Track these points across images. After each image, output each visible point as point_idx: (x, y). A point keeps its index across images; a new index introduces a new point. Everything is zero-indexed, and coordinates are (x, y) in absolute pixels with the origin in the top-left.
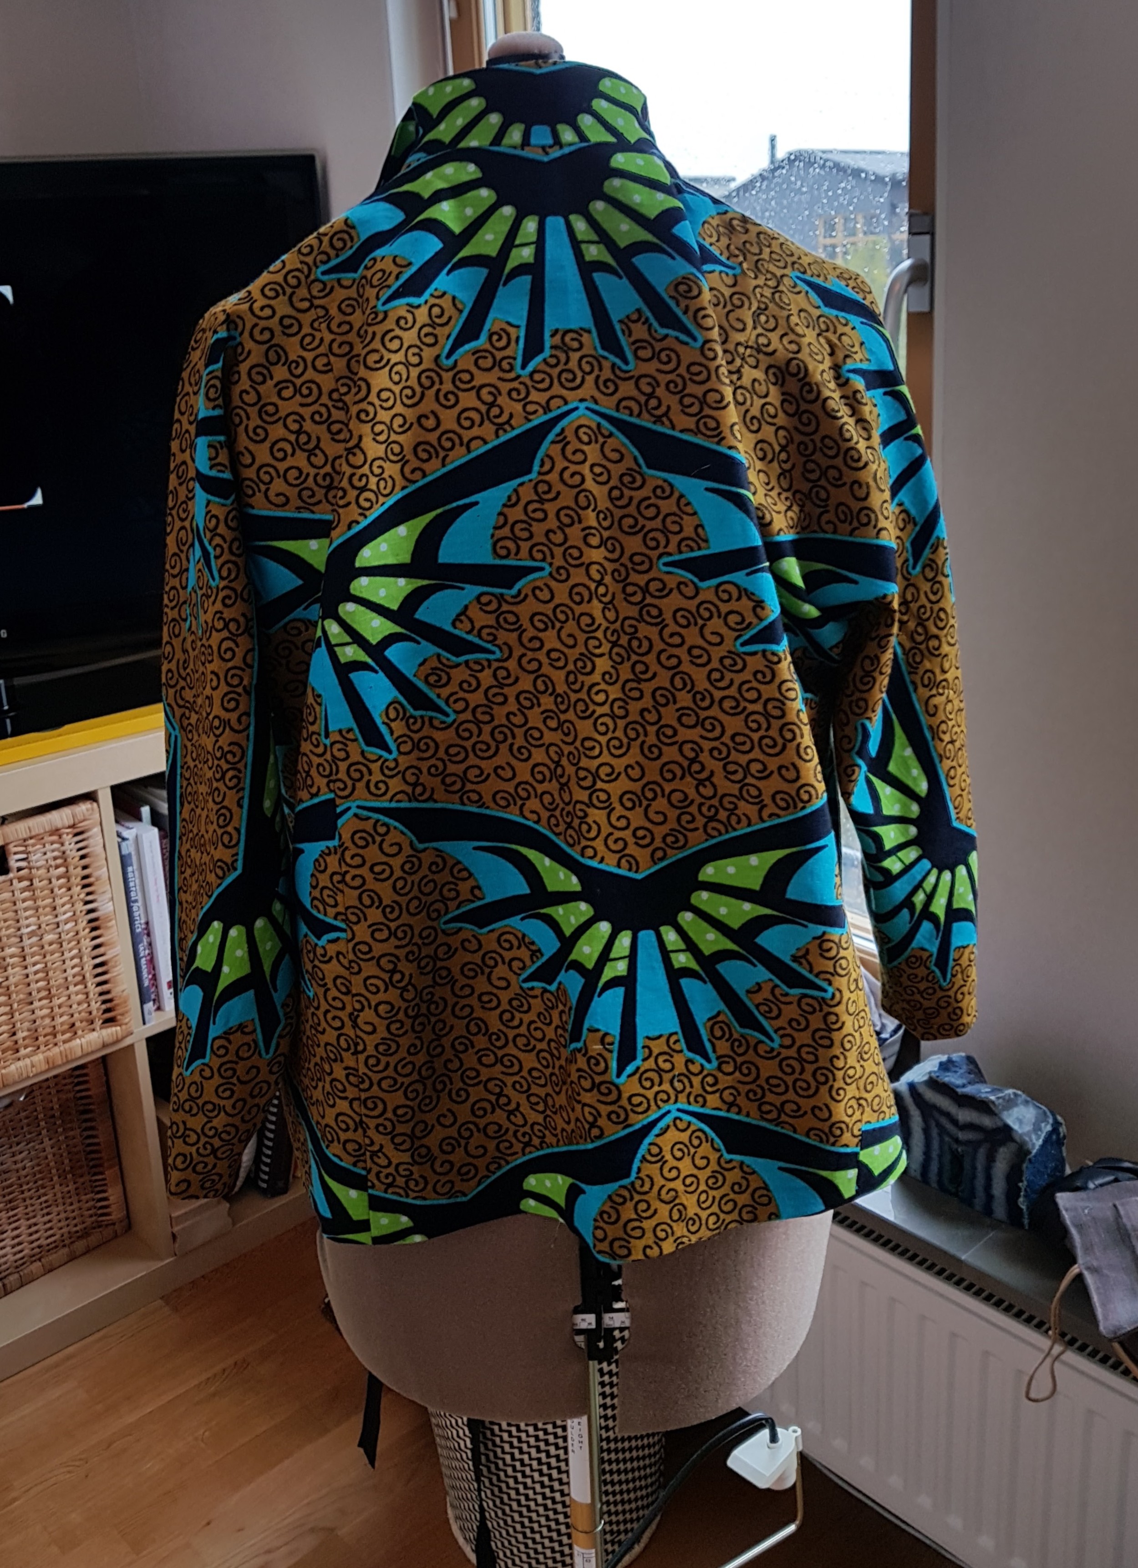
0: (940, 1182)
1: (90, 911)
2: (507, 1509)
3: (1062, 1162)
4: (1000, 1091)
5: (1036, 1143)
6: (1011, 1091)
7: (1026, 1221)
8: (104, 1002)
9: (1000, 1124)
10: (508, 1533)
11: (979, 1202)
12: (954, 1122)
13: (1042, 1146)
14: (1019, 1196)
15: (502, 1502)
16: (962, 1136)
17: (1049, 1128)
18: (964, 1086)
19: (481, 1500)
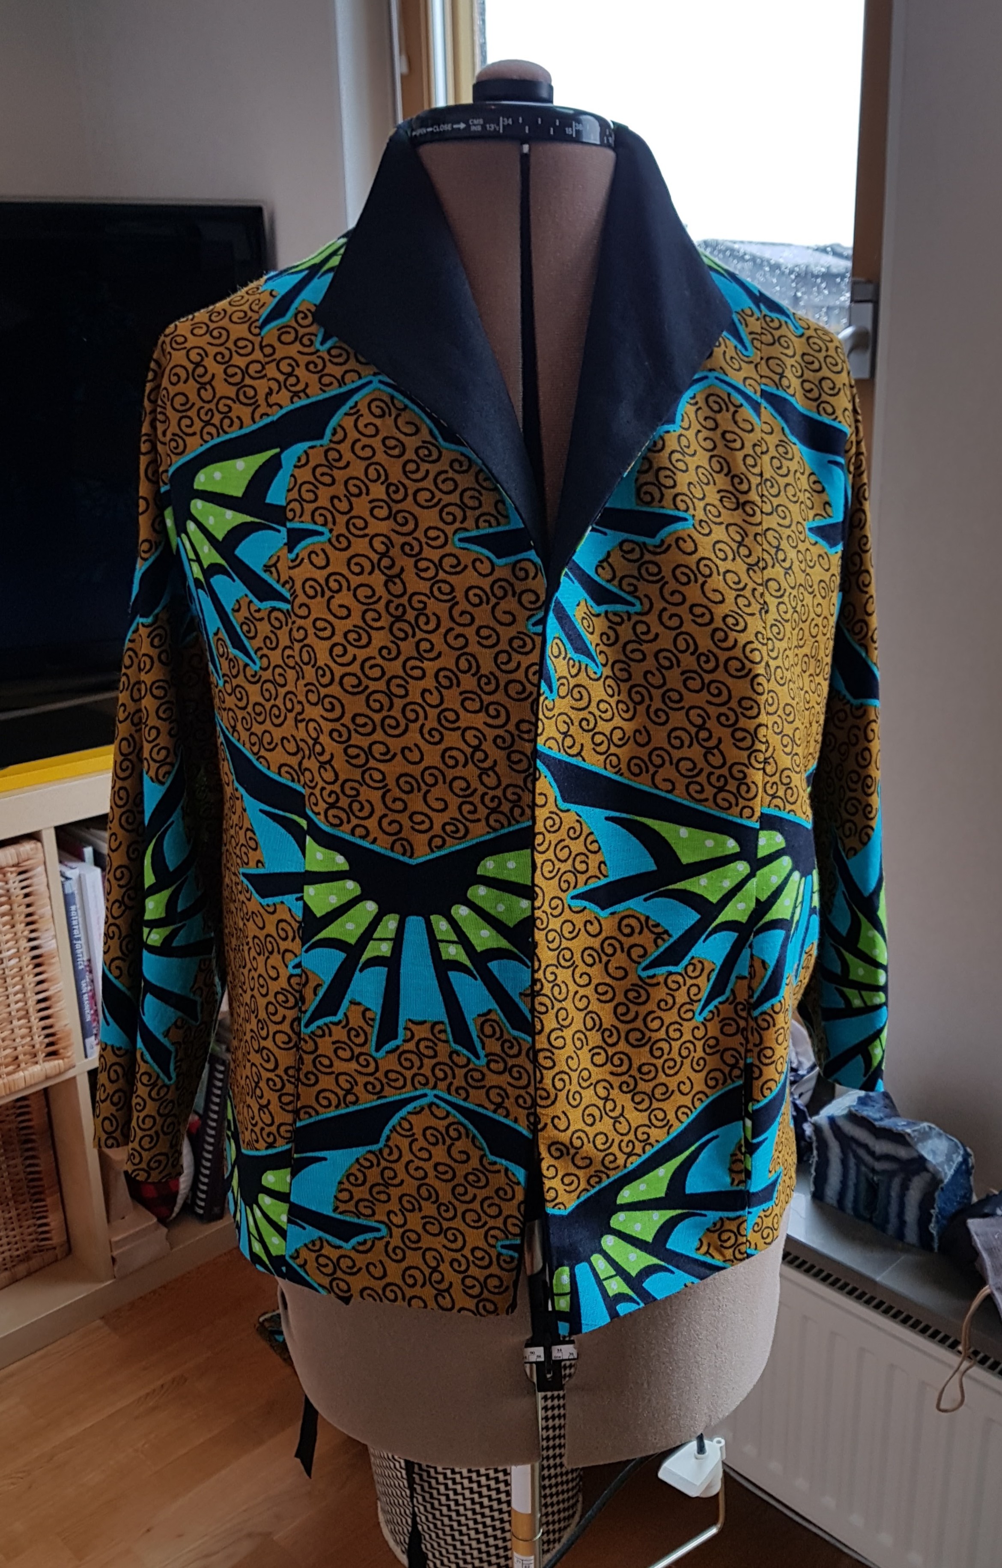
0: (855, 1209)
1: (34, 948)
2: (437, 1513)
3: (970, 1190)
4: (914, 1124)
5: (948, 1173)
6: (925, 1125)
7: (936, 1245)
8: (47, 1036)
9: (915, 1155)
10: (437, 1536)
11: (892, 1228)
12: (872, 1153)
13: (953, 1176)
14: (930, 1221)
15: (433, 1507)
16: (879, 1166)
17: (960, 1159)
18: (881, 1119)
19: (414, 1506)
